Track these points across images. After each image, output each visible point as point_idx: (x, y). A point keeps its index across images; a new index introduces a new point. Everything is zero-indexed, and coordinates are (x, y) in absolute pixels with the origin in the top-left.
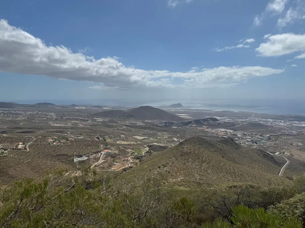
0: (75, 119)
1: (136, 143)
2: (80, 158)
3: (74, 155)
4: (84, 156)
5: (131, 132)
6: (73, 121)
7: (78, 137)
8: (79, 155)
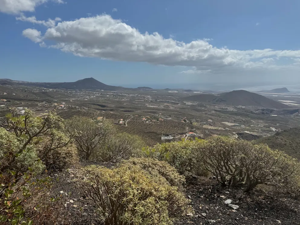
0: (167, 102)
1: (224, 129)
2: (167, 137)
3: (161, 134)
4: (170, 136)
5: (220, 117)
6: (165, 104)
7: (167, 118)
8: (166, 134)
